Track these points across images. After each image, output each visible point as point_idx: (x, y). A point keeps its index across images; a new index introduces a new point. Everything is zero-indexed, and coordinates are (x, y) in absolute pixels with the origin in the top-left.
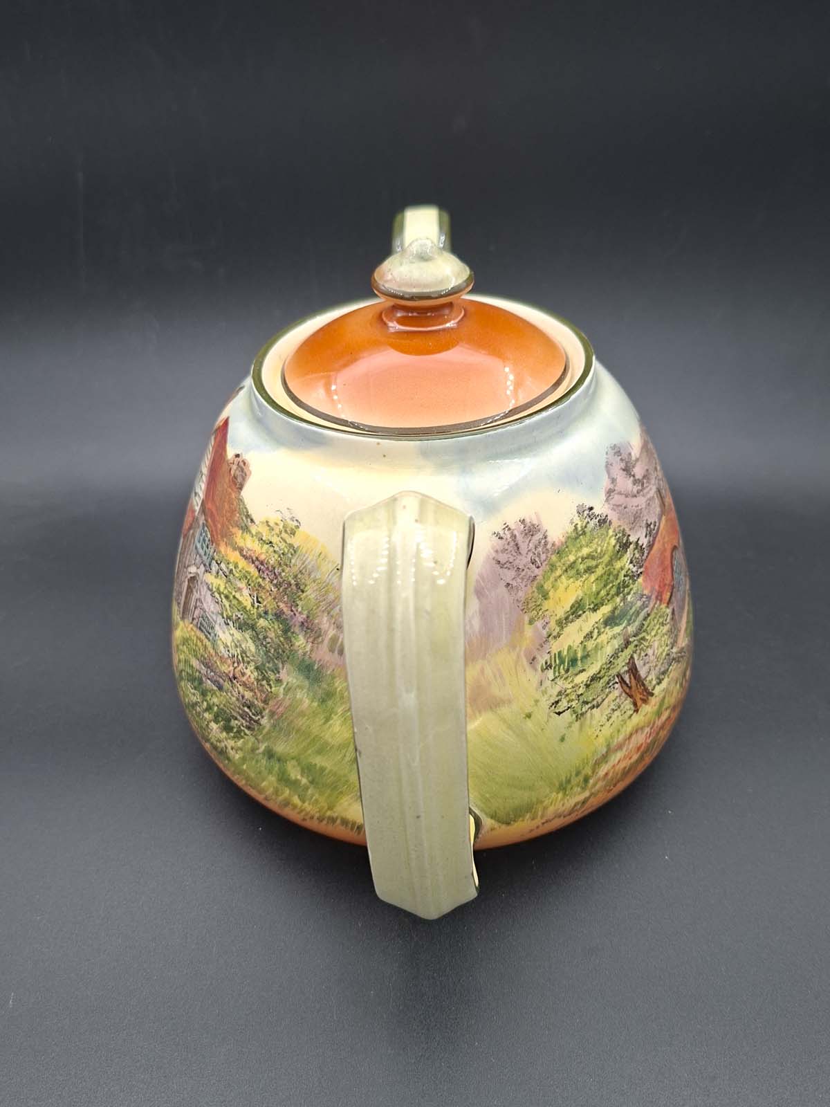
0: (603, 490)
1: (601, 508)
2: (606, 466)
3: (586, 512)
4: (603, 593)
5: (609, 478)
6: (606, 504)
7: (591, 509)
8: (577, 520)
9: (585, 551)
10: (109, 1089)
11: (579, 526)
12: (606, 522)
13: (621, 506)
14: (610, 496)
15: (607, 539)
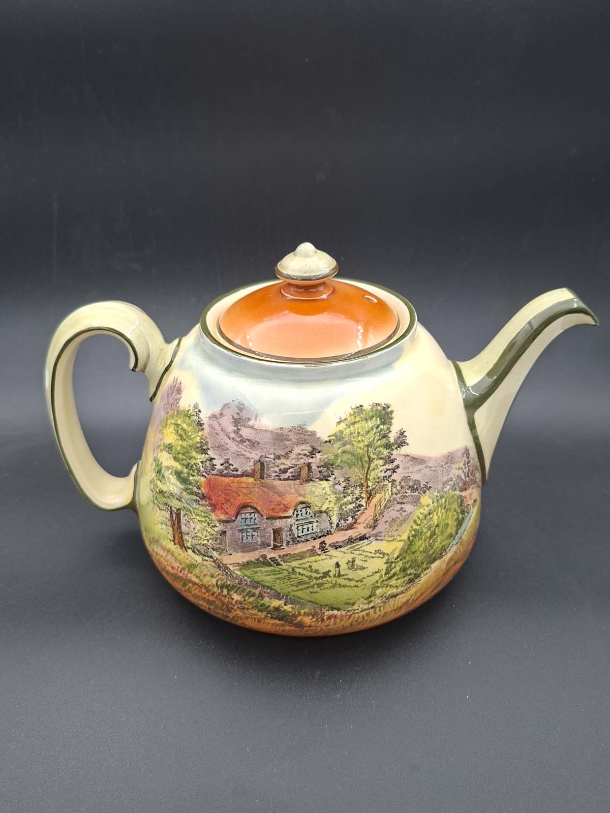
0: (212, 412)
1: (204, 416)
2: (225, 404)
3: (197, 410)
4: (180, 456)
5: (221, 410)
6: (208, 419)
7: (200, 411)
8: (191, 408)
9: (185, 426)
11: (190, 412)
12: (201, 426)
13: (215, 429)
14: (213, 418)
15: (196, 434)
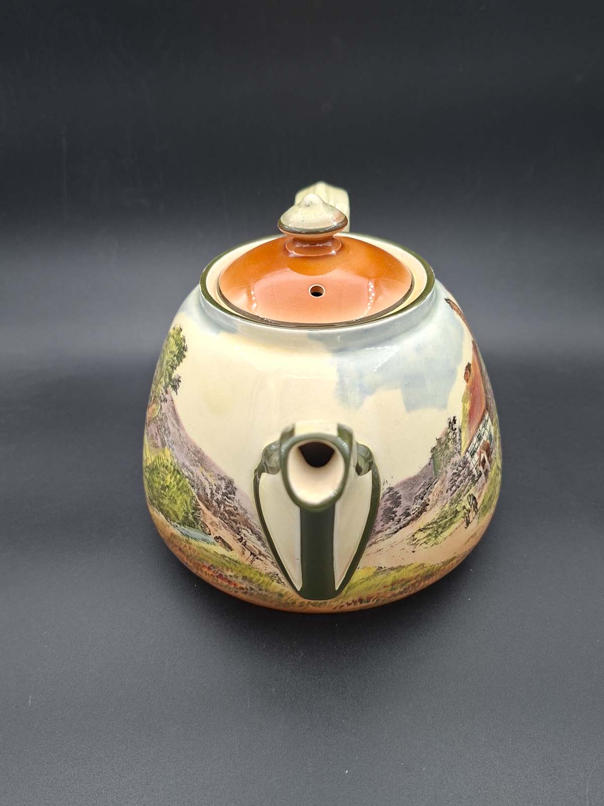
10: (99, 755)
